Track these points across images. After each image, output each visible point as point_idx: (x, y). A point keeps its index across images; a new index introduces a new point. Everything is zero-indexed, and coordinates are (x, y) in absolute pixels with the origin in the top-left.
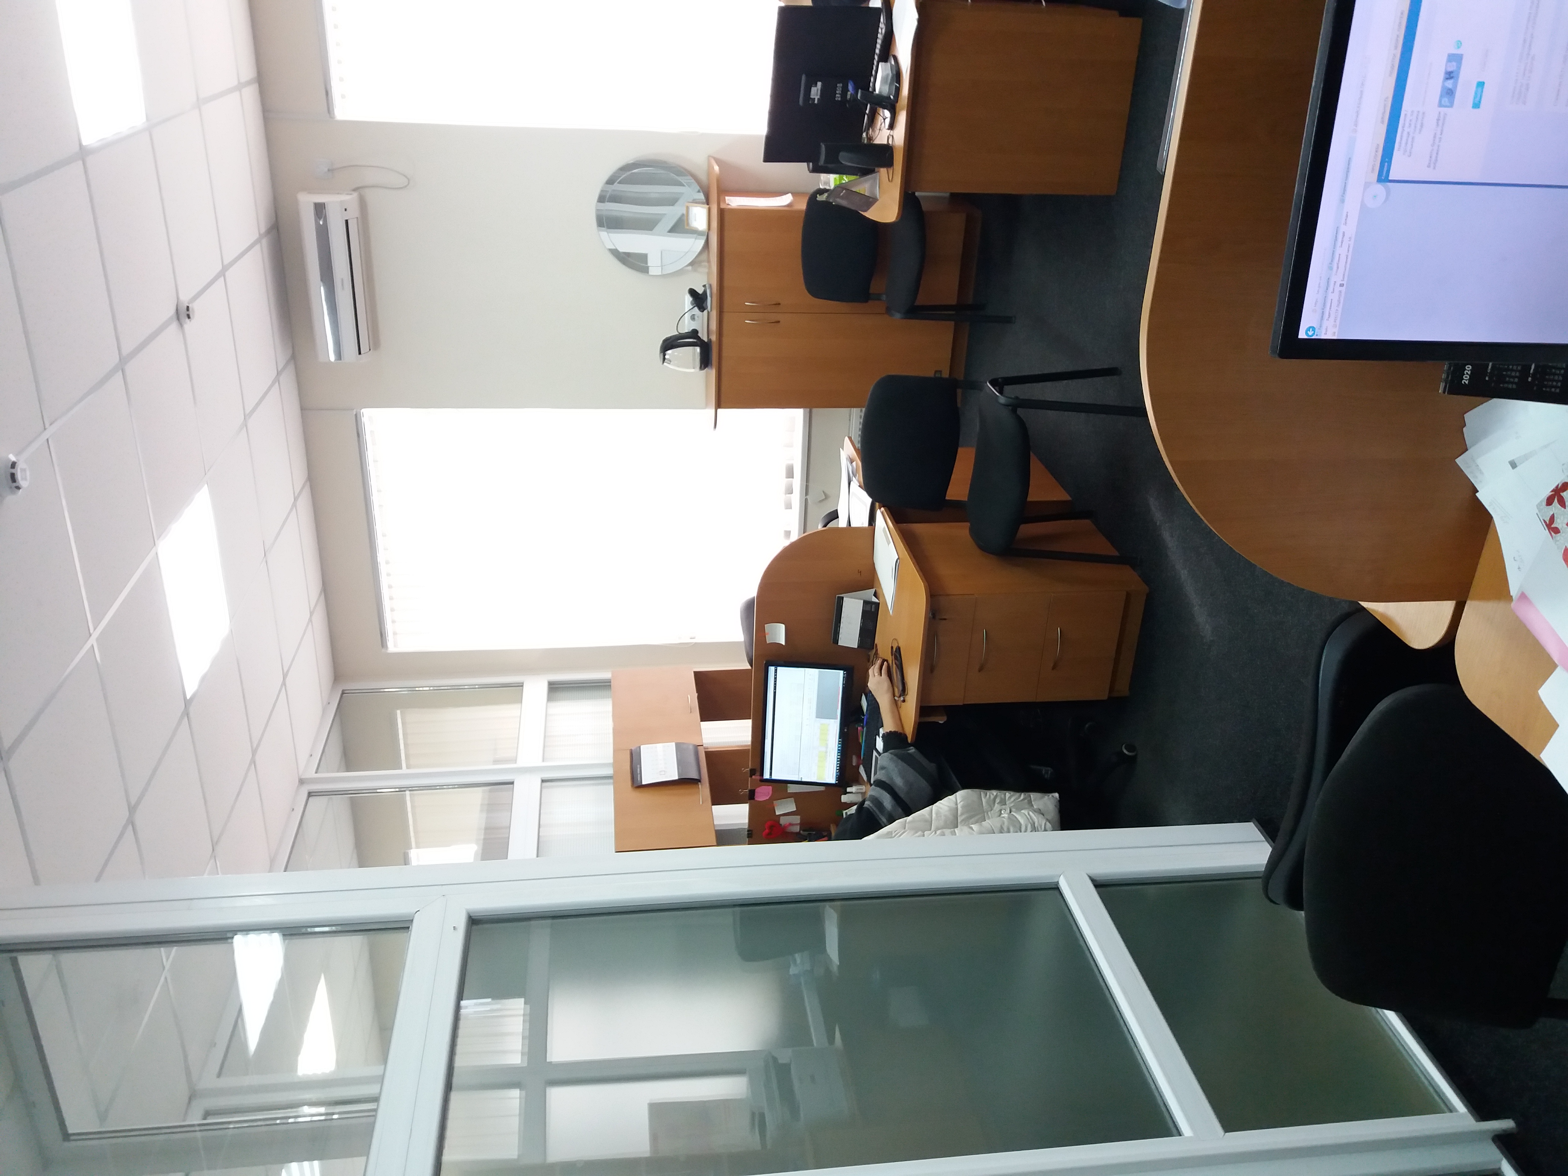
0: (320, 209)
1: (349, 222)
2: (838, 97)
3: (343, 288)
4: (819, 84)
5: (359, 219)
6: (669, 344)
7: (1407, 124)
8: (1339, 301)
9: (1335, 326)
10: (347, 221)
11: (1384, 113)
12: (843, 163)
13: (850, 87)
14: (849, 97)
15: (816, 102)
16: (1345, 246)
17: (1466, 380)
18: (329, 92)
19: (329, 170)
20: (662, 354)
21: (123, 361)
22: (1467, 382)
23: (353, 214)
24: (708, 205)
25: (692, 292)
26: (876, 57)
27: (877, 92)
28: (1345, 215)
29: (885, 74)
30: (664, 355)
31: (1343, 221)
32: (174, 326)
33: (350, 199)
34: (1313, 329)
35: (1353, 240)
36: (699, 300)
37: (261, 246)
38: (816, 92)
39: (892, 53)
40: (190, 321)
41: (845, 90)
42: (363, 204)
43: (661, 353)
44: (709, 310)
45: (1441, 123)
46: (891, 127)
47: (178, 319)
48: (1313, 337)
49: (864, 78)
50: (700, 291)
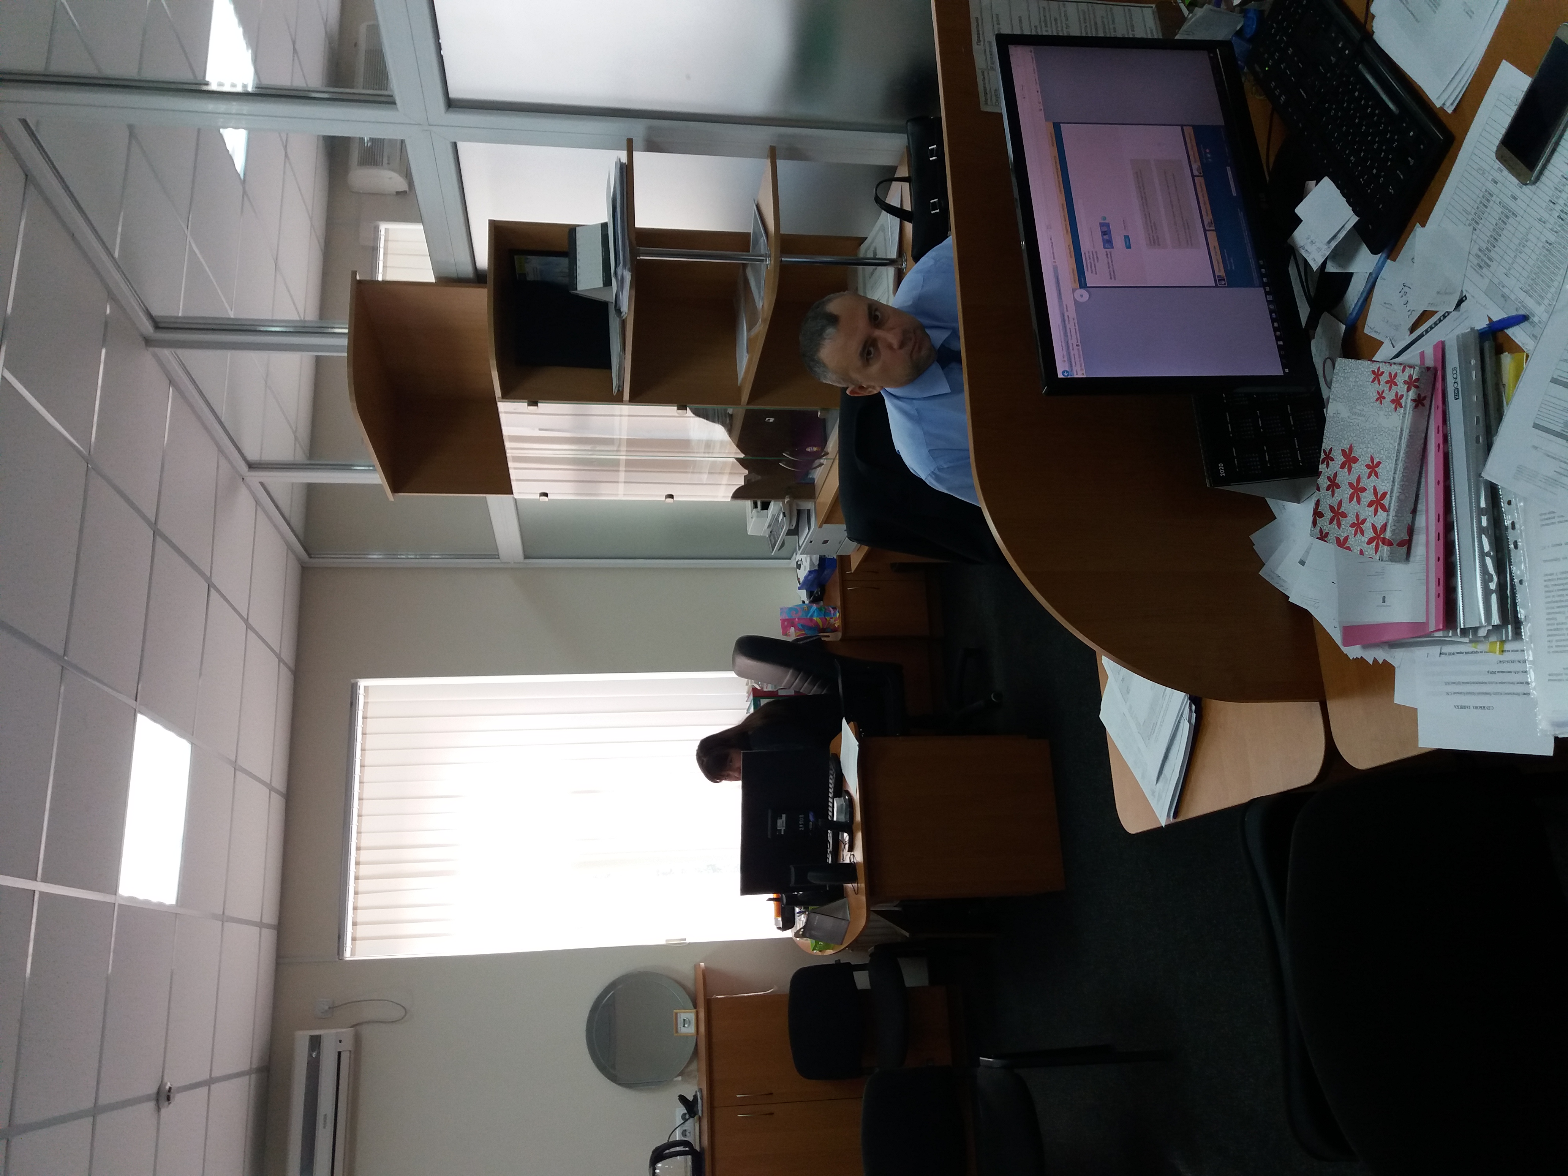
0: (315, 1043)
1: (342, 1054)
2: (801, 828)
3: (324, 1127)
4: (784, 816)
5: (352, 1052)
6: (659, 1155)
7: (1088, 258)
8: (1079, 355)
9: (1082, 370)
10: (339, 1053)
11: (1070, 252)
12: (813, 882)
13: (811, 818)
14: (811, 827)
15: (782, 833)
16: (1072, 322)
17: (1222, 474)
18: (341, 937)
19: (329, 1008)
20: (652, 1168)
21: (96, 1111)
22: (1224, 475)
23: (347, 1046)
24: (695, 1008)
25: (682, 1099)
26: (830, 795)
27: (835, 819)
28: (1065, 307)
29: (839, 804)
30: (654, 1169)
31: (1065, 310)
32: (152, 1105)
33: (347, 1033)
34: (1067, 372)
35: (1076, 319)
36: (690, 1106)
37: (250, 1078)
38: (781, 823)
39: (844, 789)
40: (169, 1104)
41: (807, 820)
42: (358, 1040)
43: (650, 1167)
44: (700, 1115)
45: (1109, 256)
46: (851, 849)
47: (157, 1101)
48: (1069, 377)
49: (823, 809)
50: (691, 1098)
